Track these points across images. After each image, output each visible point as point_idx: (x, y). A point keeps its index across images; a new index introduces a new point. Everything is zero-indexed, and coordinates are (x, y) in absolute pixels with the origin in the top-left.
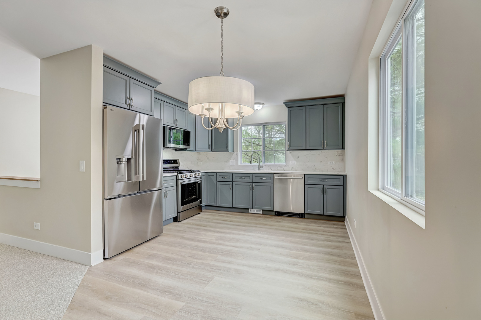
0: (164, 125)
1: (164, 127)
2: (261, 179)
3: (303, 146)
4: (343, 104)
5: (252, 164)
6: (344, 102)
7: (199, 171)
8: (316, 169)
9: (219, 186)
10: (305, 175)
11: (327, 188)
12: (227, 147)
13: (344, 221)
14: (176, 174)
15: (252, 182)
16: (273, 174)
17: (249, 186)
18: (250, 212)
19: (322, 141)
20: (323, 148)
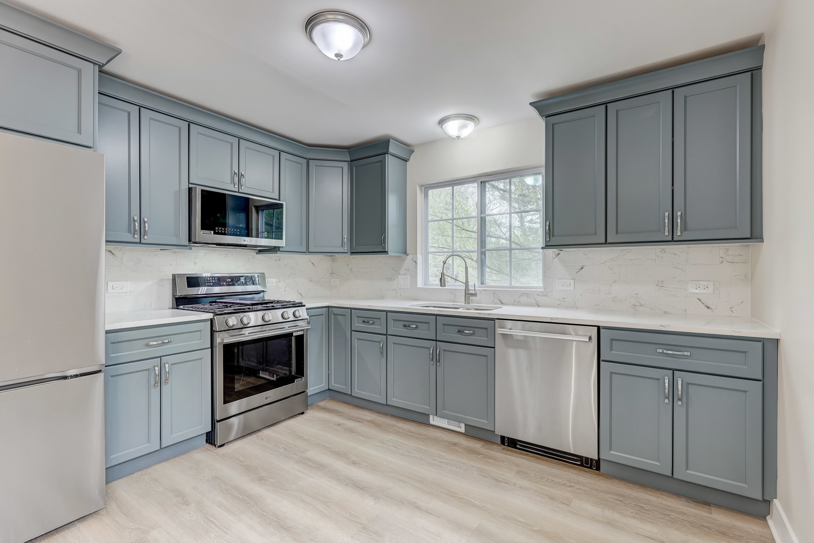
0: (190, 186)
1: (190, 189)
2: (459, 331)
3: (596, 234)
4: (755, 73)
5: (445, 286)
6: (760, 68)
7: (301, 305)
8: (641, 305)
9: (355, 343)
10: (602, 330)
11: (688, 384)
12: (383, 242)
13: (763, 518)
14: (210, 316)
15: (436, 341)
16: (493, 320)
17: (428, 350)
18: (432, 422)
19: (667, 214)
20: (670, 239)
